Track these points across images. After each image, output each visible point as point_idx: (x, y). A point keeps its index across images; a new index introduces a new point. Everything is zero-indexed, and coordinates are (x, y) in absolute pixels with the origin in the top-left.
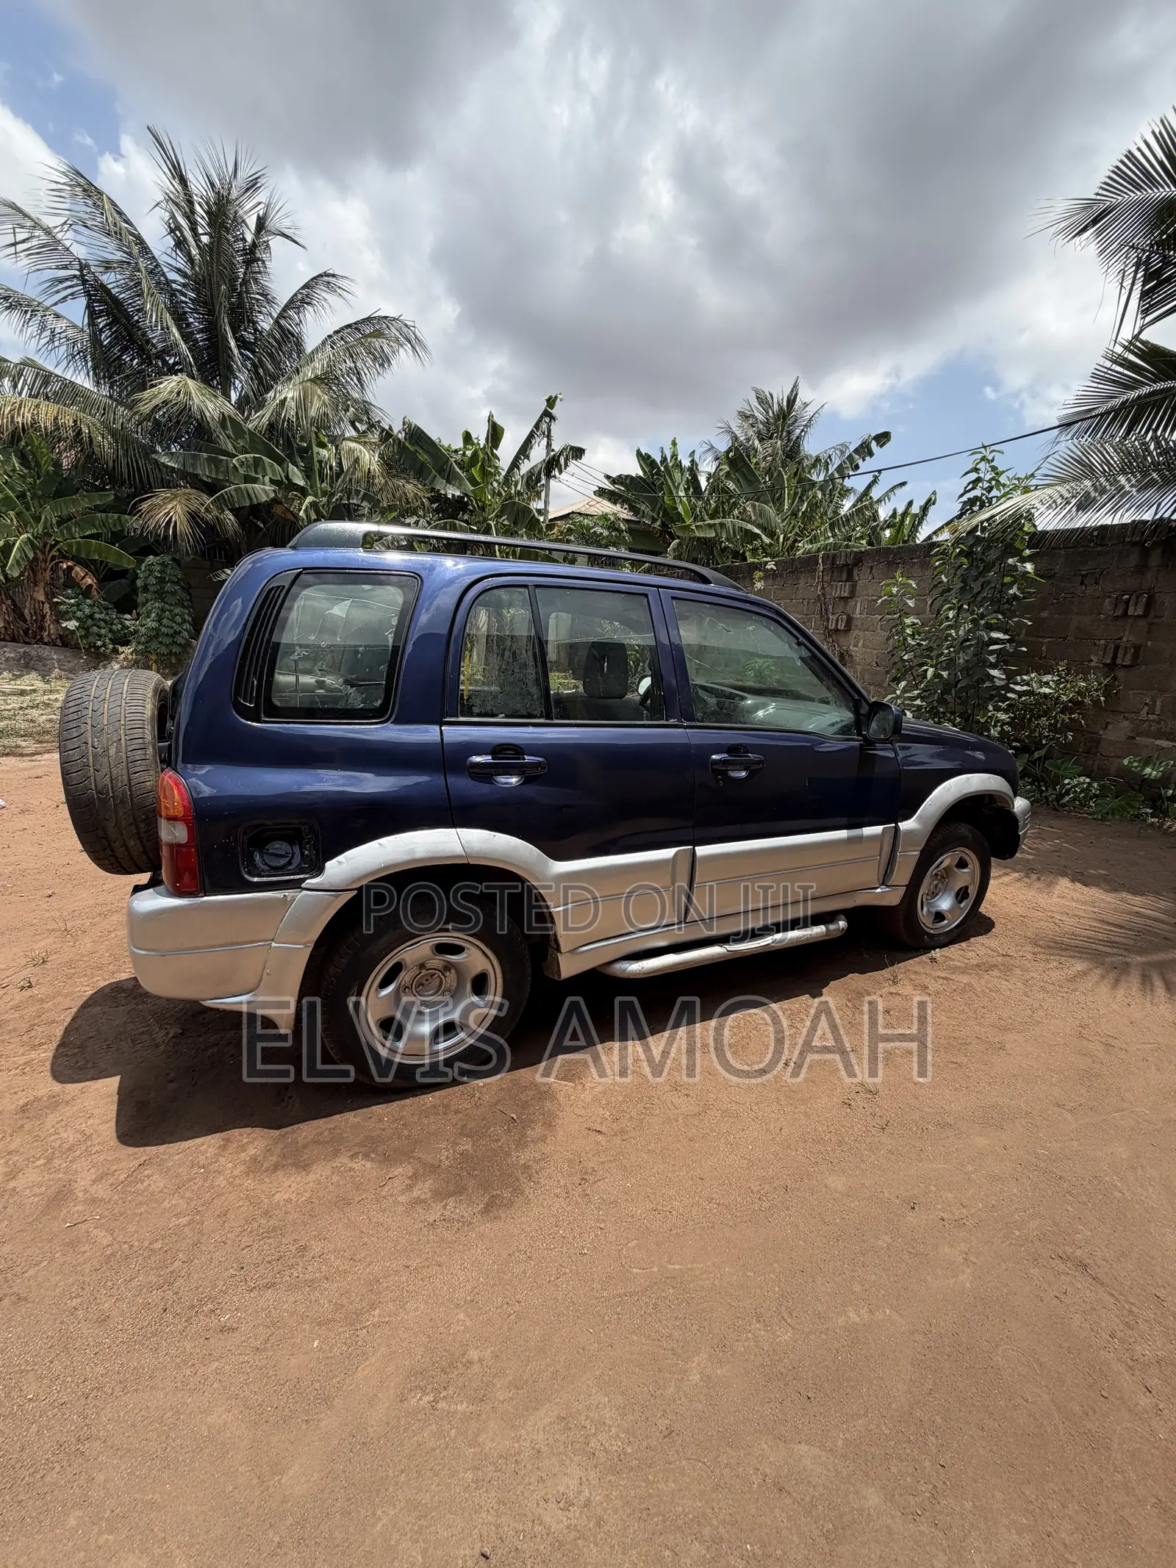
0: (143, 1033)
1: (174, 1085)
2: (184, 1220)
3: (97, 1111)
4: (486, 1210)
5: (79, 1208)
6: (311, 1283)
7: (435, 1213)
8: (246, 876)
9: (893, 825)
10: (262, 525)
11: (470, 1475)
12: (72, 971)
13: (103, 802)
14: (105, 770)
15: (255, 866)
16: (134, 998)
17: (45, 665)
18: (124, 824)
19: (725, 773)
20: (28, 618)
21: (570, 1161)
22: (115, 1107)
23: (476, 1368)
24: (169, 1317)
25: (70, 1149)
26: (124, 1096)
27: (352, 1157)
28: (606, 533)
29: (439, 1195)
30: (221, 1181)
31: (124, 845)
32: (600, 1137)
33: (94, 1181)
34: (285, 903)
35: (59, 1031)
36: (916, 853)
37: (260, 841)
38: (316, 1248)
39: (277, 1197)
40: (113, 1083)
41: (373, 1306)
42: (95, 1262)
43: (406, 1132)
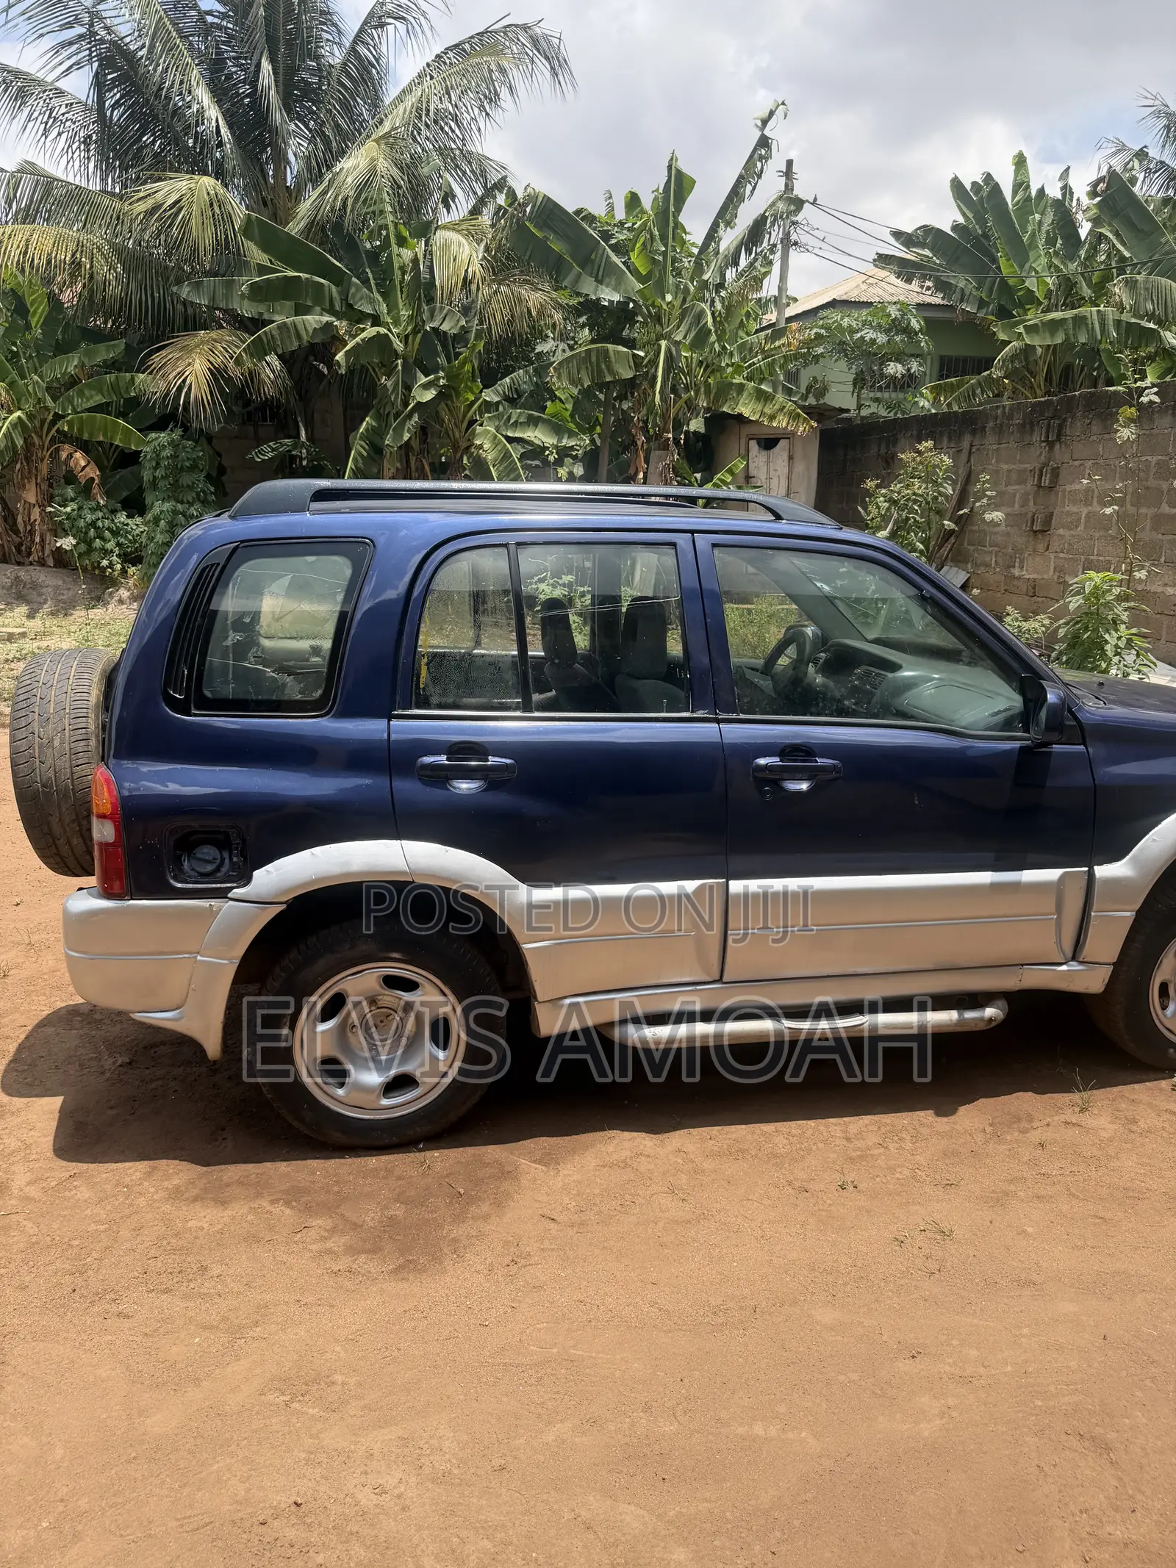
0: (92, 1058)
1: (114, 1112)
2: (102, 1228)
3: (39, 1125)
4: (396, 1271)
5: (13, 1202)
6: (203, 1296)
7: (345, 1262)
8: (172, 881)
9: (1086, 869)
10: (325, 371)
11: (303, 1455)
12: (32, 988)
13: (48, 795)
14: (49, 762)
15: (182, 871)
16: (89, 1023)
17: (40, 595)
18: (67, 820)
19: (776, 784)
20: (21, 527)
21: (506, 1243)
22: (55, 1124)
23: (338, 1388)
24: (76, 1296)
25: (11, 1154)
26: (64, 1113)
27: (272, 1202)
28: (882, 339)
29: (352, 1251)
30: (142, 1201)
31: (69, 842)
32: (552, 1225)
33: (28, 1184)
34: (212, 913)
35: (12, 1047)
36: (1128, 914)
37: (187, 844)
38: (216, 1270)
39: (191, 1224)
40: (57, 1101)
41: (256, 1324)
42: (22, 1245)
43: (336, 1189)
